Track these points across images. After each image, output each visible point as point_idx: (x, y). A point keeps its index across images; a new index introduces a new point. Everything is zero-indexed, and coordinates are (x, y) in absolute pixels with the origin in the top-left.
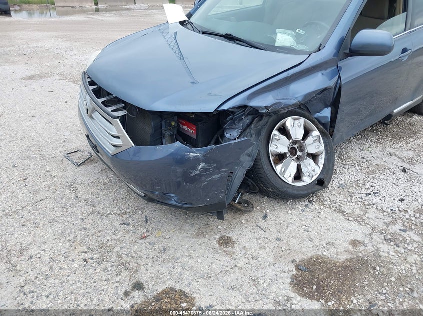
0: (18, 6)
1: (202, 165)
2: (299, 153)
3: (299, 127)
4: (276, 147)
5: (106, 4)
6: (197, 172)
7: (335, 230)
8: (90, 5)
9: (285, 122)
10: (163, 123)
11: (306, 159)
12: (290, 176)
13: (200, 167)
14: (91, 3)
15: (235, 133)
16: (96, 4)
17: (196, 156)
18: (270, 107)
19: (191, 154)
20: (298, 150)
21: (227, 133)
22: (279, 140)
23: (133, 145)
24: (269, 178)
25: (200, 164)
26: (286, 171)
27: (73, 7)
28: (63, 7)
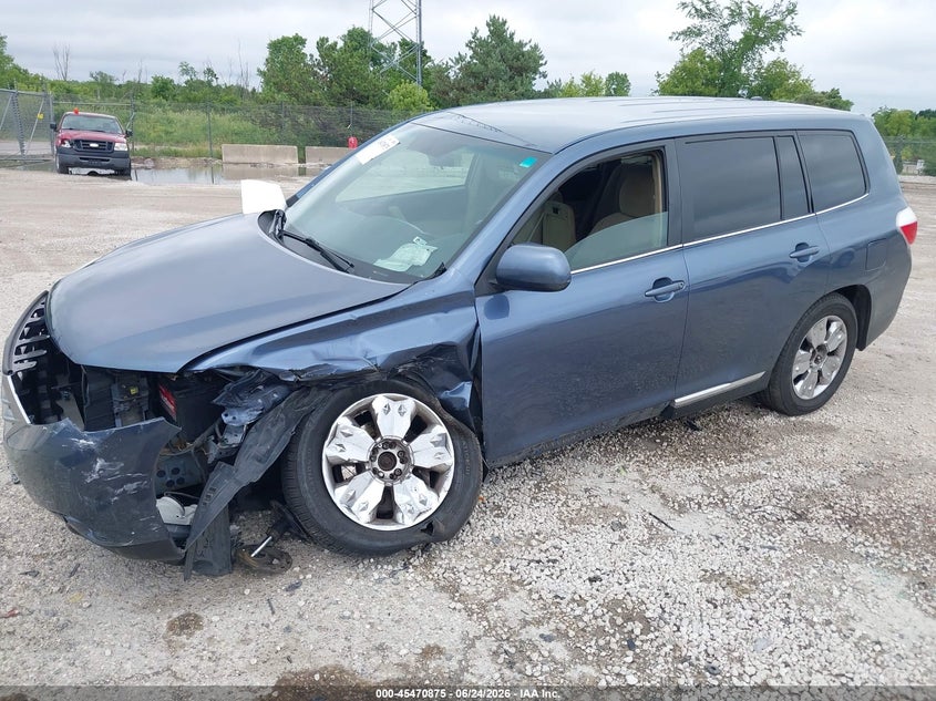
0: (154, 160)
1: (100, 463)
2: (399, 465)
3: (402, 414)
4: (339, 448)
5: (320, 160)
6: (95, 476)
7: (412, 623)
8: (290, 161)
9: (370, 404)
10: (115, 388)
11: (409, 477)
12: (364, 509)
13: (98, 467)
14: (293, 157)
15: (245, 418)
16: (302, 160)
17: (89, 445)
18: (303, 371)
19: (82, 441)
20: (398, 459)
21: (226, 415)
22: (350, 435)
23: (28, 422)
24: (310, 507)
25: (96, 462)
26: (359, 499)
27: (254, 165)
28: (237, 164)
